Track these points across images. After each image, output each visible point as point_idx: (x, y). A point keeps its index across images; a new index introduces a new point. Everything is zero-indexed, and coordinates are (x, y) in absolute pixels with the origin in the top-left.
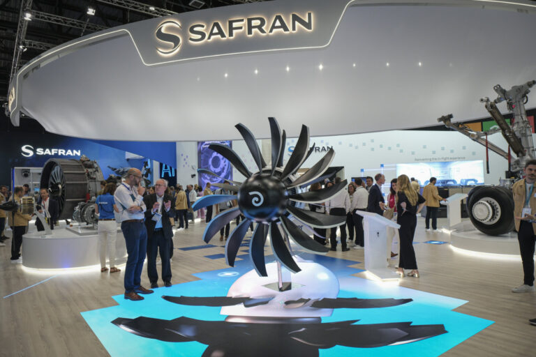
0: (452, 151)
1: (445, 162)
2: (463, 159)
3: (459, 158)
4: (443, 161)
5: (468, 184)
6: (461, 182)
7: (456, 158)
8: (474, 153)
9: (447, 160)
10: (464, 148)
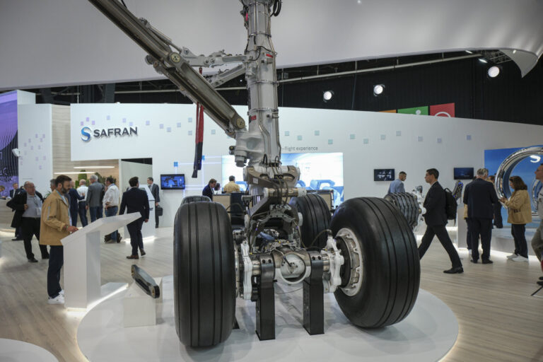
0: (300, 138)
1: (290, 154)
2: (314, 149)
3: (309, 149)
4: (288, 152)
5: (321, 188)
6: (311, 184)
7: (304, 149)
8: (330, 142)
9: (292, 152)
10: (317, 133)
